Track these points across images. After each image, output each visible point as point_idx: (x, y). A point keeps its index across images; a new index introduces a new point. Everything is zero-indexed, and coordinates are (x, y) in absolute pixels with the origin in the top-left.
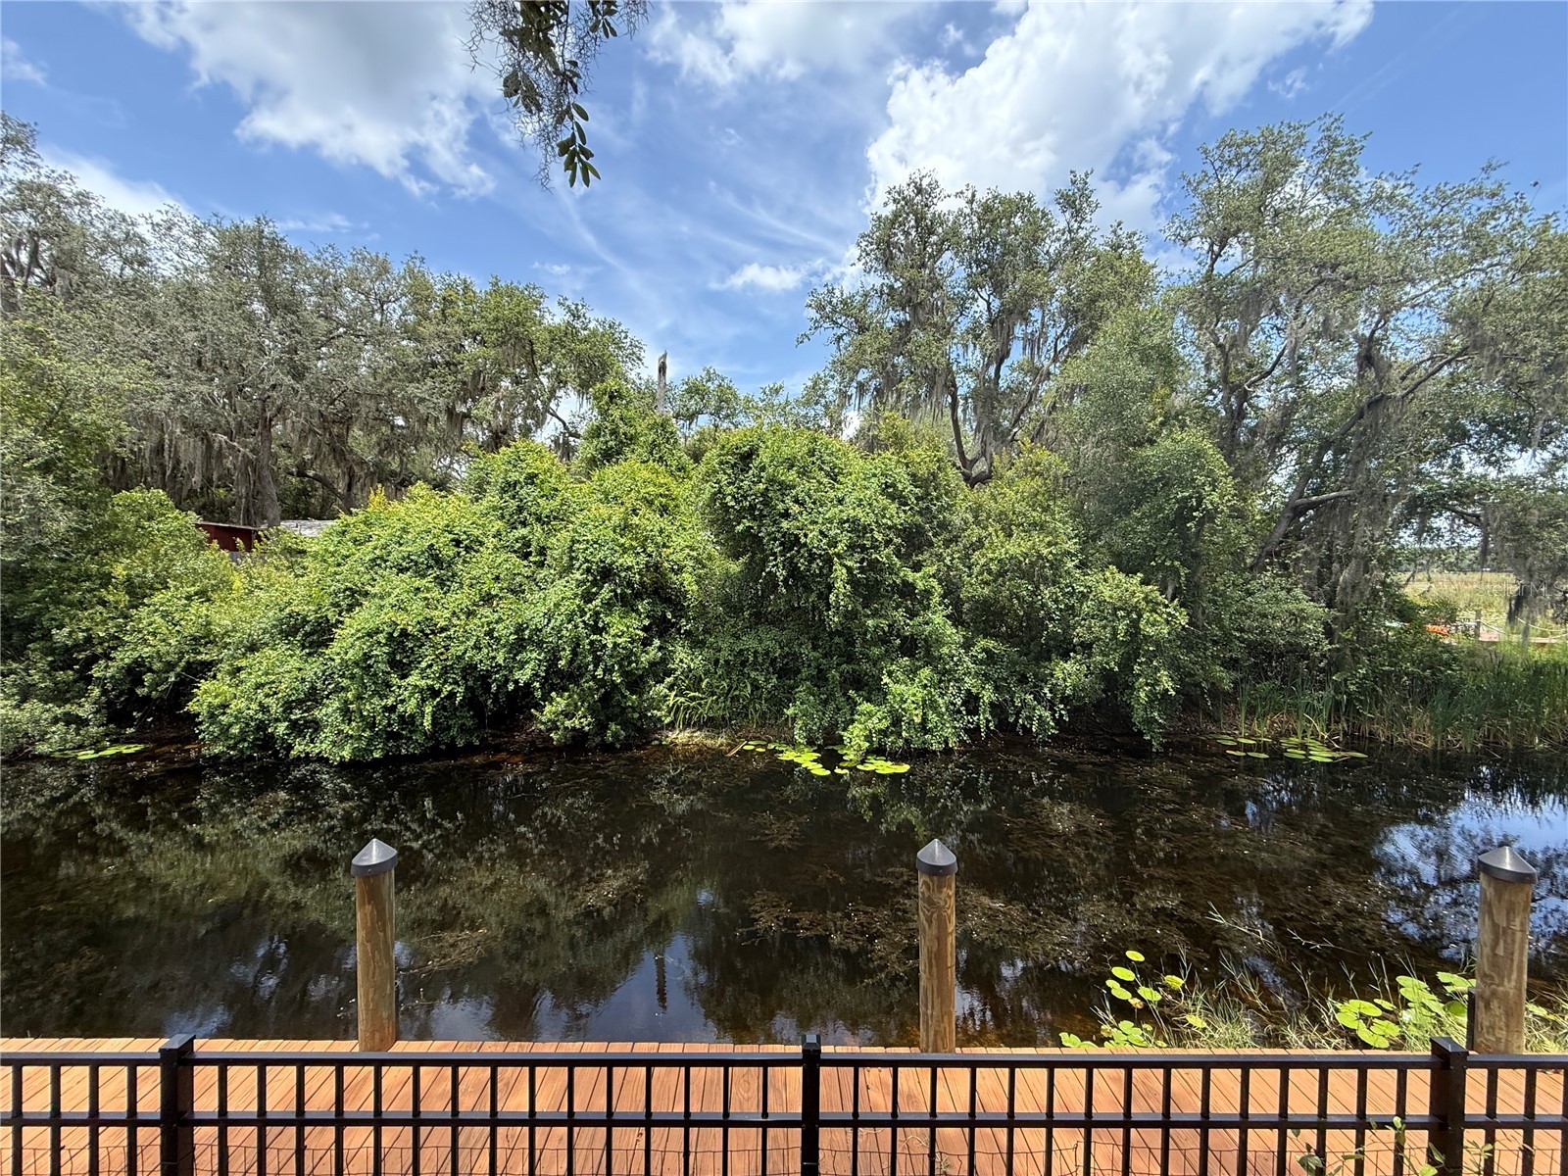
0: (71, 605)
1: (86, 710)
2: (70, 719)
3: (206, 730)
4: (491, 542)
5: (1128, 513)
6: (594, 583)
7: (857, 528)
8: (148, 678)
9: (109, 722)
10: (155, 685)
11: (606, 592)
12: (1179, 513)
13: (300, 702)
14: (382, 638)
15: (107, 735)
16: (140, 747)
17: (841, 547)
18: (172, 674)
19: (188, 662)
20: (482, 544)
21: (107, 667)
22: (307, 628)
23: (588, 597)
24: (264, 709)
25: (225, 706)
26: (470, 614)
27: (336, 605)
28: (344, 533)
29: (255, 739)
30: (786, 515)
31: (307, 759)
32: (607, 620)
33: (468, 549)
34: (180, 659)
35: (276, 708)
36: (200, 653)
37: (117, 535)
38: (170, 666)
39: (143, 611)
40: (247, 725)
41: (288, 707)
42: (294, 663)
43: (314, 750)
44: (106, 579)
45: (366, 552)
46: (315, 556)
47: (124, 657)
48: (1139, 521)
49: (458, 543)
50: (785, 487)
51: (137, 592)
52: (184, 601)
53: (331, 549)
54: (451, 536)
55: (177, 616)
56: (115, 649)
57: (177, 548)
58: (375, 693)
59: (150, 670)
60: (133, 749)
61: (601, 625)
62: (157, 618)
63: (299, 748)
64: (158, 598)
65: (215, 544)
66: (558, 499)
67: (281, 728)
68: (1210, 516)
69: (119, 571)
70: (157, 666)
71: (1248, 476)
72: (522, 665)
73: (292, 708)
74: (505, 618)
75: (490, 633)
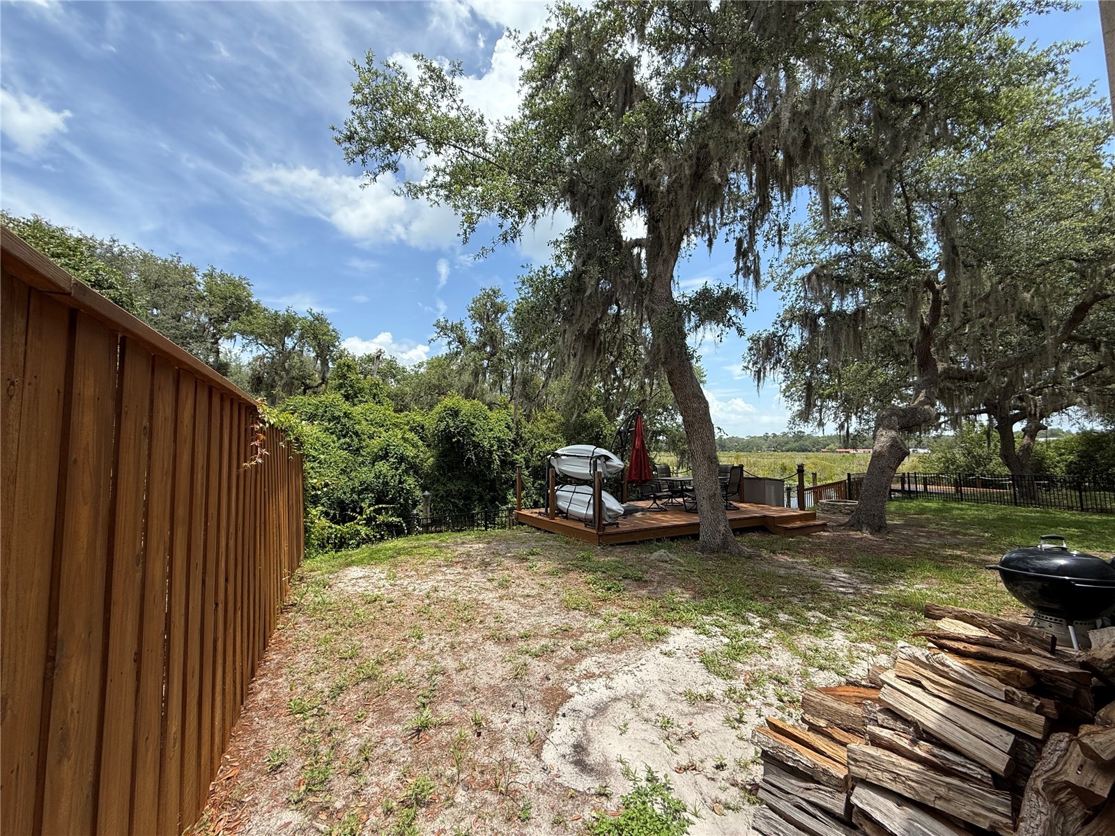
5: (580, 435)
7: (500, 441)
12: (596, 436)
17: (495, 448)
30: (473, 435)
48: (584, 438)
50: (473, 424)
68: (605, 437)
71: (612, 419)
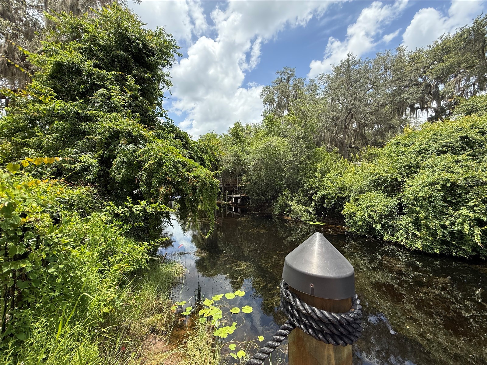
0: (307, 177)
1: (311, 209)
2: (308, 211)
3: (347, 221)
8: (326, 201)
9: (316, 214)
10: (328, 204)
13: (386, 216)
14: (438, 186)
15: (315, 218)
16: (324, 224)
18: (333, 200)
19: (338, 197)
21: (316, 196)
22: (387, 184)
24: (370, 217)
25: (354, 213)
27: (401, 174)
29: (367, 229)
31: (390, 243)
34: (336, 195)
35: (376, 218)
36: (342, 194)
38: (333, 197)
39: (325, 179)
40: (364, 222)
41: (381, 217)
42: (381, 198)
43: (394, 239)
47: (320, 193)
51: (323, 173)
52: (336, 176)
53: (394, 150)
54: (478, 130)
55: (334, 181)
56: (318, 191)
58: (435, 217)
59: (327, 198)
60: (323, 224)
62: (328, 181)
63: (386, 237)
64: (328, 175)
67: (379, 226)
70: (329, 197)
73: (382, 218)
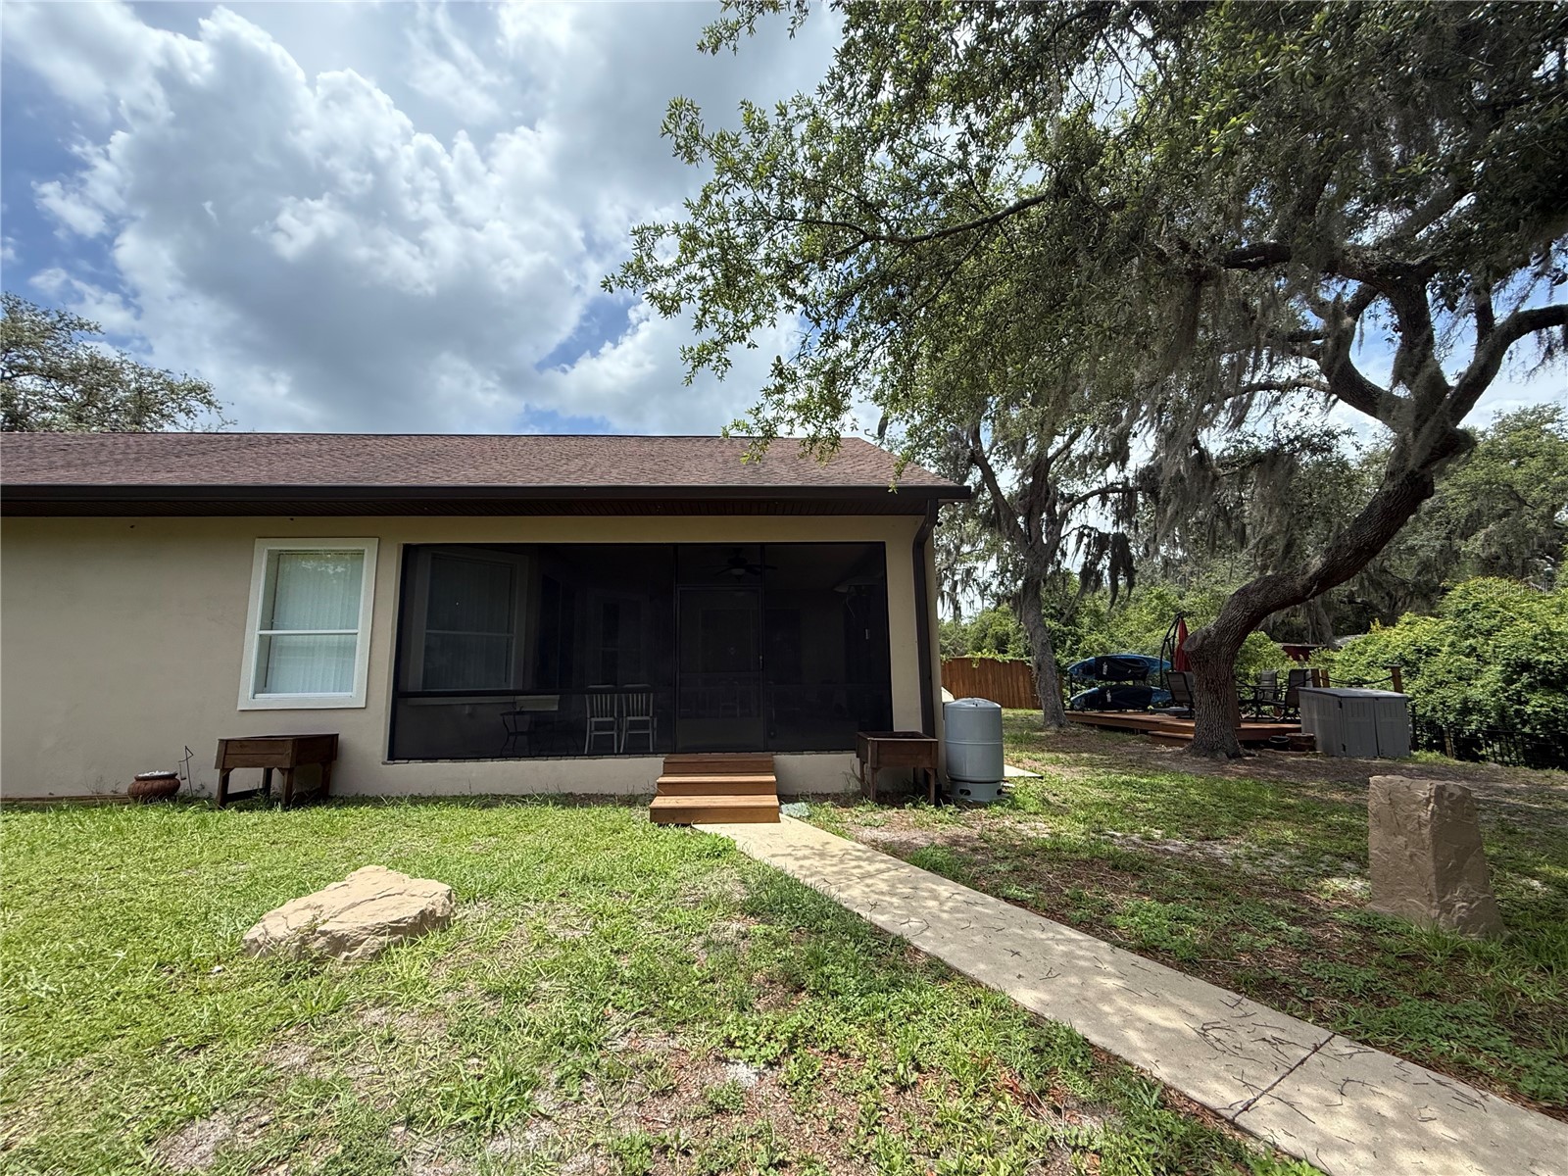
4: (1445, 649)
6: (1514, 672)
11: (1525, 678)
20: (1439, 651)
23: (1509, 681)
26: (1430, 692)
28: (1353, 649)
32: (1528, 696)
33: (1427, 655)
37: (1249, 656)
44: (1247, 676)
45: (1364, 660)
46: (1339, 661)
49: (1420, 651)
57: (1273, 661)
61: (1523, 699)
65: (1291, 658)
66: (1498, 618)
69: (1252, 672)
72: (1470, 723)
74: (1453, 695)
75: (1443, 703)
